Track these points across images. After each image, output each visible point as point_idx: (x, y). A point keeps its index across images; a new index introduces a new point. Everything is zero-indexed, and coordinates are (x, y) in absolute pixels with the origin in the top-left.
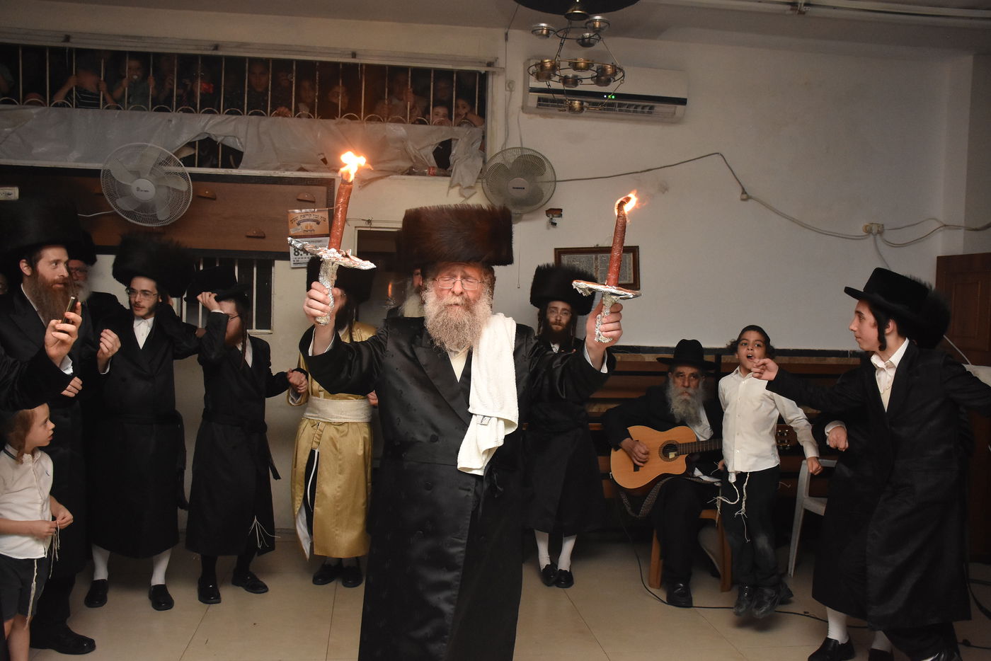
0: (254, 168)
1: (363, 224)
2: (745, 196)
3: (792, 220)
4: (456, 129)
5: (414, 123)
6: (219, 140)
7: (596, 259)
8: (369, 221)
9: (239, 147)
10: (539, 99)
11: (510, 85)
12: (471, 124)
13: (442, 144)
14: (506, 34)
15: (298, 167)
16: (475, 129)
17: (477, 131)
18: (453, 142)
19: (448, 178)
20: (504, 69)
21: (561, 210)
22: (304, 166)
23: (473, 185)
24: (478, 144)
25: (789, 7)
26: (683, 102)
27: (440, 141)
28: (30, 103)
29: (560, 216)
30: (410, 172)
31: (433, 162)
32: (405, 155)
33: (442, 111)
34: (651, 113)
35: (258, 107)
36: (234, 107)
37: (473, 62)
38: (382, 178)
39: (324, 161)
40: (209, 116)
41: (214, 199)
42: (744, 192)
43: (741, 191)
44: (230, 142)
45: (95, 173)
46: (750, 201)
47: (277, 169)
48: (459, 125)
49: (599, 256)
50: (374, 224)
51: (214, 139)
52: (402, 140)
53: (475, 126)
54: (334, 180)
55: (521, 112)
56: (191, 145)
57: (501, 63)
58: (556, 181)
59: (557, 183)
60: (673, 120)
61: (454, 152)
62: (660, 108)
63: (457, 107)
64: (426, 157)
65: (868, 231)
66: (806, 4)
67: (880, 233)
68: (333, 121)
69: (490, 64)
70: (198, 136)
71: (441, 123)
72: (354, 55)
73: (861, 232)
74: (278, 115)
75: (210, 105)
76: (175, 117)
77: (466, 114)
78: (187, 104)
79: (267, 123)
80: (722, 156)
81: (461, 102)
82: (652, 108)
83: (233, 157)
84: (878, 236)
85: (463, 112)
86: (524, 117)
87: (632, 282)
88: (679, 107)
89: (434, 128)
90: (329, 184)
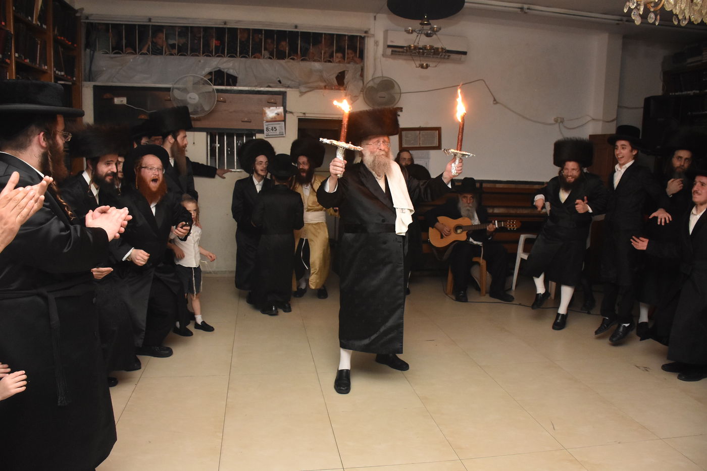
0: (244, 86)
1: (302, 115)
2: (495, 102)
3: (520, 115)
4: (348, 65)
5: (325, 62)
6: (225, 71)
7: (420, 133)
8: (304, 114)
9: (235, 74)
10: (392, 51)
11: (376, 43)
12: (355, 62)
13: (340, 73)
14: (375, 17)
15: (267, 85)
16: (357, 66)
17: (359, 66)
18: (346, 72)
19: (344, 91)
20: (373, 35)
21: (402, 108)
22: (271, 85)
23: (357, 95)
24: (359, 73)
25: (519, 10)
26: (465, 53)
27: (340, 71)
29: (402, 111)
30: (325, 88)
31: (335, 82)
32: (322, 79)
33: (340, 55)
34: (448, 58)
35: (244, 54)
36: (232, 54)
37: (358, 31)
38: (308, 91)
39: (280, 81)
40: (219, 58)
41: (225, 102)
42: (495, 100)
43: (493, 99)
44: (231, 72)
45: (168, 90)
46: (498, 105)
47: (256, 86)
48: (349, 63)
49: (421, 132)
50: (307, 115)
51: (223, 70)
52: (321, 71)
53: (357, 64)
54: (286, 92)
55: (382, 58)
56: (210, 73)
57: (372, 32)
58: (401, 93)
59: (402, 95)
60: (460, 62)
61: (346, 77)
62: (453, 56)
63: (348, 54)
64: (332, 80)
65: (556, 121)
66: (528, 9)
67: (562, 122)
68: (284, 61)
69: (366, 32)
70: (214, 69)
71: (339, 62)
72: (296, 27)
73: (553, 122)
74: (255, 57)
75: (219, 52)
76: (202, 59)
77: (353, 57)
78: (208, 52)
79: (250, 62)
80: (484, 81)
81: (350, 51)
82: (449, 56)
83: (233, 80)
84: (561, 124)
85: (351, 56)
86: (383, 59)
87: (437, 145)
88: (463, 56)
89: (337, 64)
90: (284, 94)
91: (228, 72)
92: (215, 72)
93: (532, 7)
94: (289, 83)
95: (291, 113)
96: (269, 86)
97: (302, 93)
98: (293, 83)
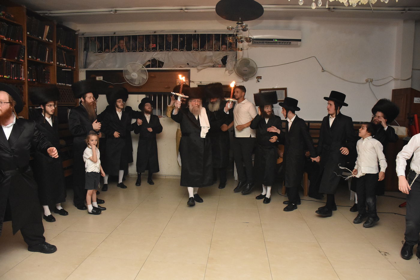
0: (166, 67)
1: (199, 83)
2: (323, 70)
3: (340, 78)
4: (228, 52)
5: (215, 51)
6: (157, 59)
8: (201, 82)
9: (163, 61)
12: (233, 50)
13: (224, 57)
15: (179, 66)
18: (228, 56)
19: (225, 68)
21: (261, 77)
22: (182, 66)
24: (235, 57)
26: (300, 40)
27: (224, 56)
28: (106, 52)
29: (261, 79)
30: (213, 66)
31: (221, 63)
32: (212, 61)
33: (224, 46)
34: (290, 44)
35: (168, 49)
36: (161, 49)
38: (203, 69)
39: (188, 64)
40: (154, 52)
41: (155, 77)
42: (323, 69)
43: (322, 69)
44: (161, 60)
45: (122, 71)
46: (325, 72)
47: (173, 67)
50: (202, 83)
52: (211, 56)
54: (190, 70)
56: (149, 61)
60: (297, 47)
61: (228, 59)
62: (292, 43)
64: (219, 61)
65: (367, 81)
67: (372, 81)
68: (191, 52)
69: (237, 31)
70: (151, 58)
71: (223, 50)
72: (195, 31)
73: (365, 82)
74: (174, 51)
75: (154, 49)
76: (144, 53)
78: (148, 50)
79: (170, 53)
80: (315, 57)
82: (290, 43)
83: (161, 64)
84: (371, 83)
85: (230, 46)
86: (249, 48)
88: (299, 43)
89: (222, 52)
90: (188, 71)
91: (159, 60)
92: (152, 60)
93: (336, 7)
94: (193, 64)
95: (193, 82)
96: (181, 67)
97: (199, 70)
98: (195, 64)
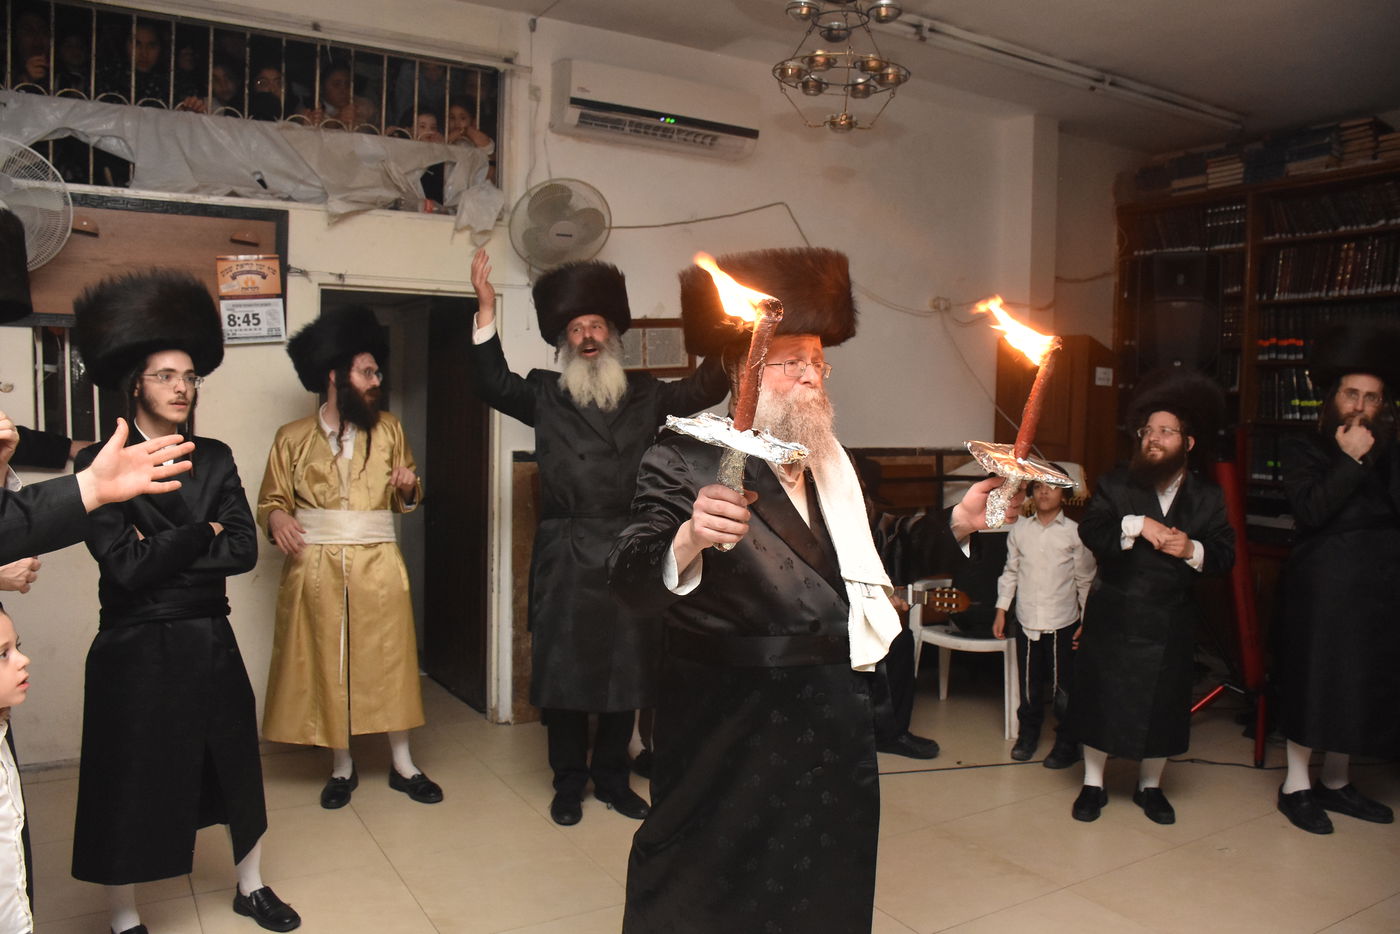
0: (156, 189)
1: (332, 280)
4: (452, 148)
5: (391, 135)
6: (93, 141)
7: (644, 334)
8: (341, 276)
10: (582, 116)
11: (535, 93)
12: (471, 142)
14: (534, 21)
15: (227, 190)
16: (478, 151)
19: (452, 218)
20: (530, 69)
22: (236, 189)
23: (490, 228)
26: (752, 134)
30: (396, 206)
31: (420, 191)
32: (387, 179)
33: (428, 120)
34: (713, 145)
35: (152, 93)
36: (113, 90)
37: (493, 56)
38: (357, 213)
39: (262, 182)
40: (72, 102)
41: (94, 235)
44: (113, 146)
47: (194, 191)
48: (455, 142)
49: (647, 330)
50: (348, 281)
51: (83, 139)
52: (383, 161)
53: (476, 146)
54: (285, 213)
55: (549, 132)
56: (42, 145)
57: (522, 60)
58: (611, 228)
59: (613, 231)
60: (739, 158)
62: (725, 140)
63: (452, 117)
65: (935, 306)
67: (947, 309)
68: (275, 124)
69: (508, 61)
70: (55, 131)
71: (429, 138)
72: (316, 27)
73: (928, 308)
74: (185, 109)
76: (14, 99)
77: (466, 128)
79: (170, 120)
80: (786, 206)
81: (458, 111)
82: (714, 138)
86: (552, 137)
87: (686, 365)
88: (749, 141)
89: (421, 144)
90: (280, 219)
91: (102, 147)
92: (56, 142)
93: (938, 25)
94: (288, 187)
95: (304, 273)
96: (233, 194)
97: (337, 219)
98: (302, 187)
